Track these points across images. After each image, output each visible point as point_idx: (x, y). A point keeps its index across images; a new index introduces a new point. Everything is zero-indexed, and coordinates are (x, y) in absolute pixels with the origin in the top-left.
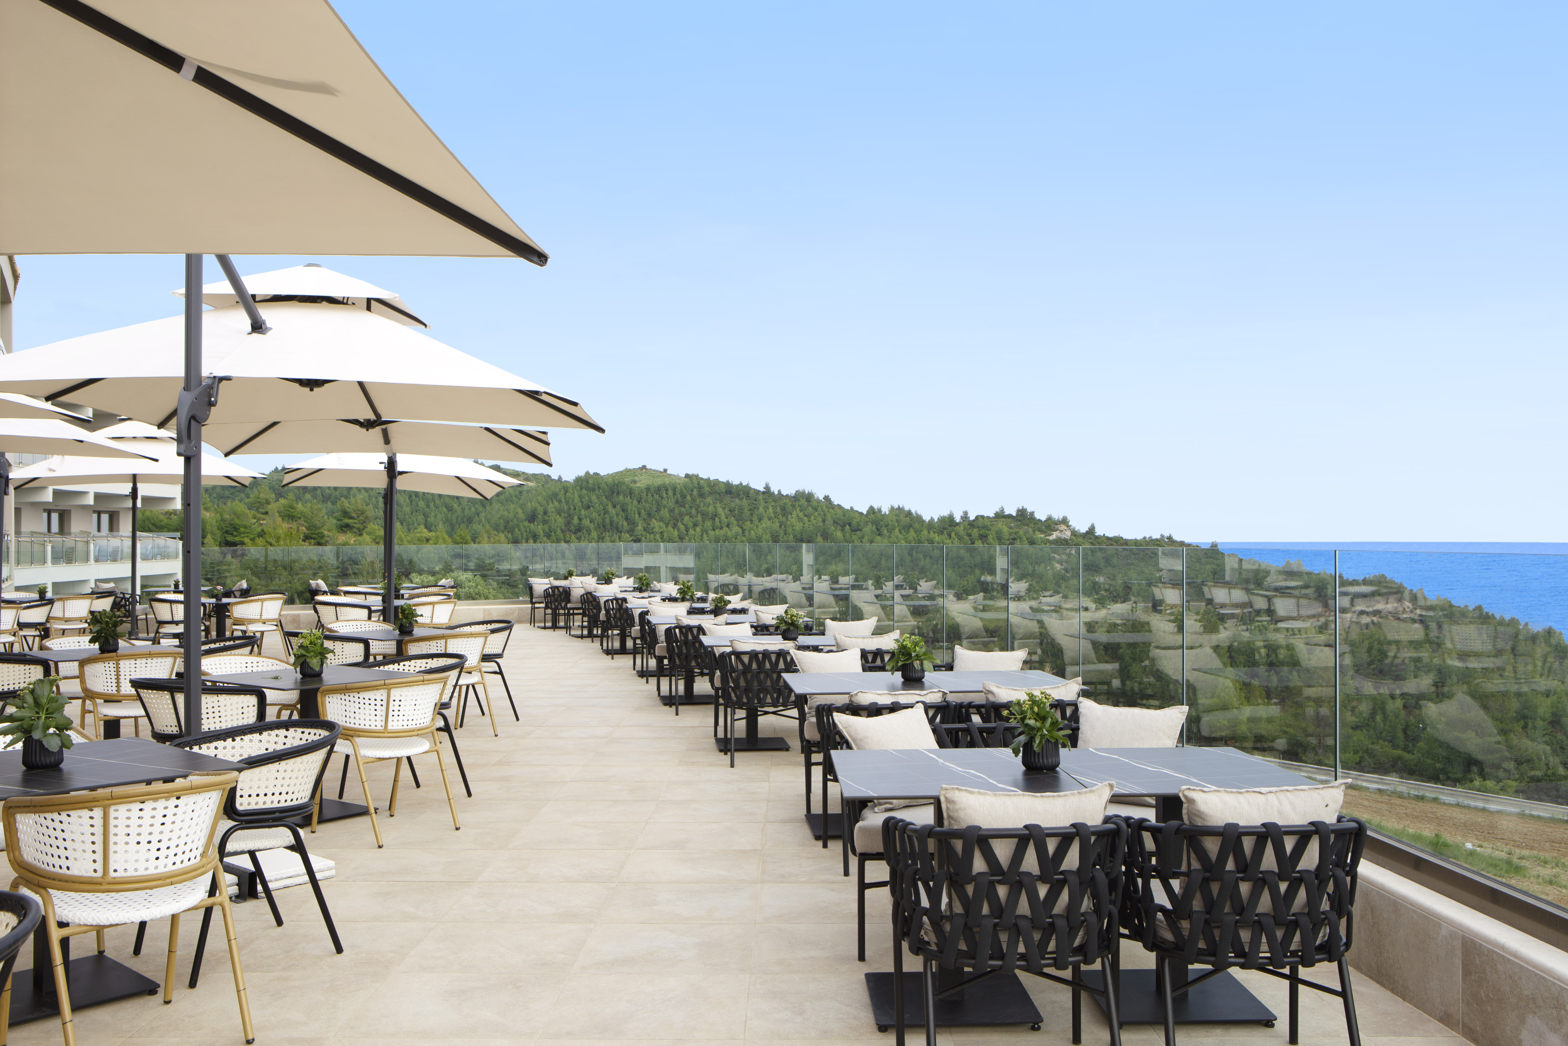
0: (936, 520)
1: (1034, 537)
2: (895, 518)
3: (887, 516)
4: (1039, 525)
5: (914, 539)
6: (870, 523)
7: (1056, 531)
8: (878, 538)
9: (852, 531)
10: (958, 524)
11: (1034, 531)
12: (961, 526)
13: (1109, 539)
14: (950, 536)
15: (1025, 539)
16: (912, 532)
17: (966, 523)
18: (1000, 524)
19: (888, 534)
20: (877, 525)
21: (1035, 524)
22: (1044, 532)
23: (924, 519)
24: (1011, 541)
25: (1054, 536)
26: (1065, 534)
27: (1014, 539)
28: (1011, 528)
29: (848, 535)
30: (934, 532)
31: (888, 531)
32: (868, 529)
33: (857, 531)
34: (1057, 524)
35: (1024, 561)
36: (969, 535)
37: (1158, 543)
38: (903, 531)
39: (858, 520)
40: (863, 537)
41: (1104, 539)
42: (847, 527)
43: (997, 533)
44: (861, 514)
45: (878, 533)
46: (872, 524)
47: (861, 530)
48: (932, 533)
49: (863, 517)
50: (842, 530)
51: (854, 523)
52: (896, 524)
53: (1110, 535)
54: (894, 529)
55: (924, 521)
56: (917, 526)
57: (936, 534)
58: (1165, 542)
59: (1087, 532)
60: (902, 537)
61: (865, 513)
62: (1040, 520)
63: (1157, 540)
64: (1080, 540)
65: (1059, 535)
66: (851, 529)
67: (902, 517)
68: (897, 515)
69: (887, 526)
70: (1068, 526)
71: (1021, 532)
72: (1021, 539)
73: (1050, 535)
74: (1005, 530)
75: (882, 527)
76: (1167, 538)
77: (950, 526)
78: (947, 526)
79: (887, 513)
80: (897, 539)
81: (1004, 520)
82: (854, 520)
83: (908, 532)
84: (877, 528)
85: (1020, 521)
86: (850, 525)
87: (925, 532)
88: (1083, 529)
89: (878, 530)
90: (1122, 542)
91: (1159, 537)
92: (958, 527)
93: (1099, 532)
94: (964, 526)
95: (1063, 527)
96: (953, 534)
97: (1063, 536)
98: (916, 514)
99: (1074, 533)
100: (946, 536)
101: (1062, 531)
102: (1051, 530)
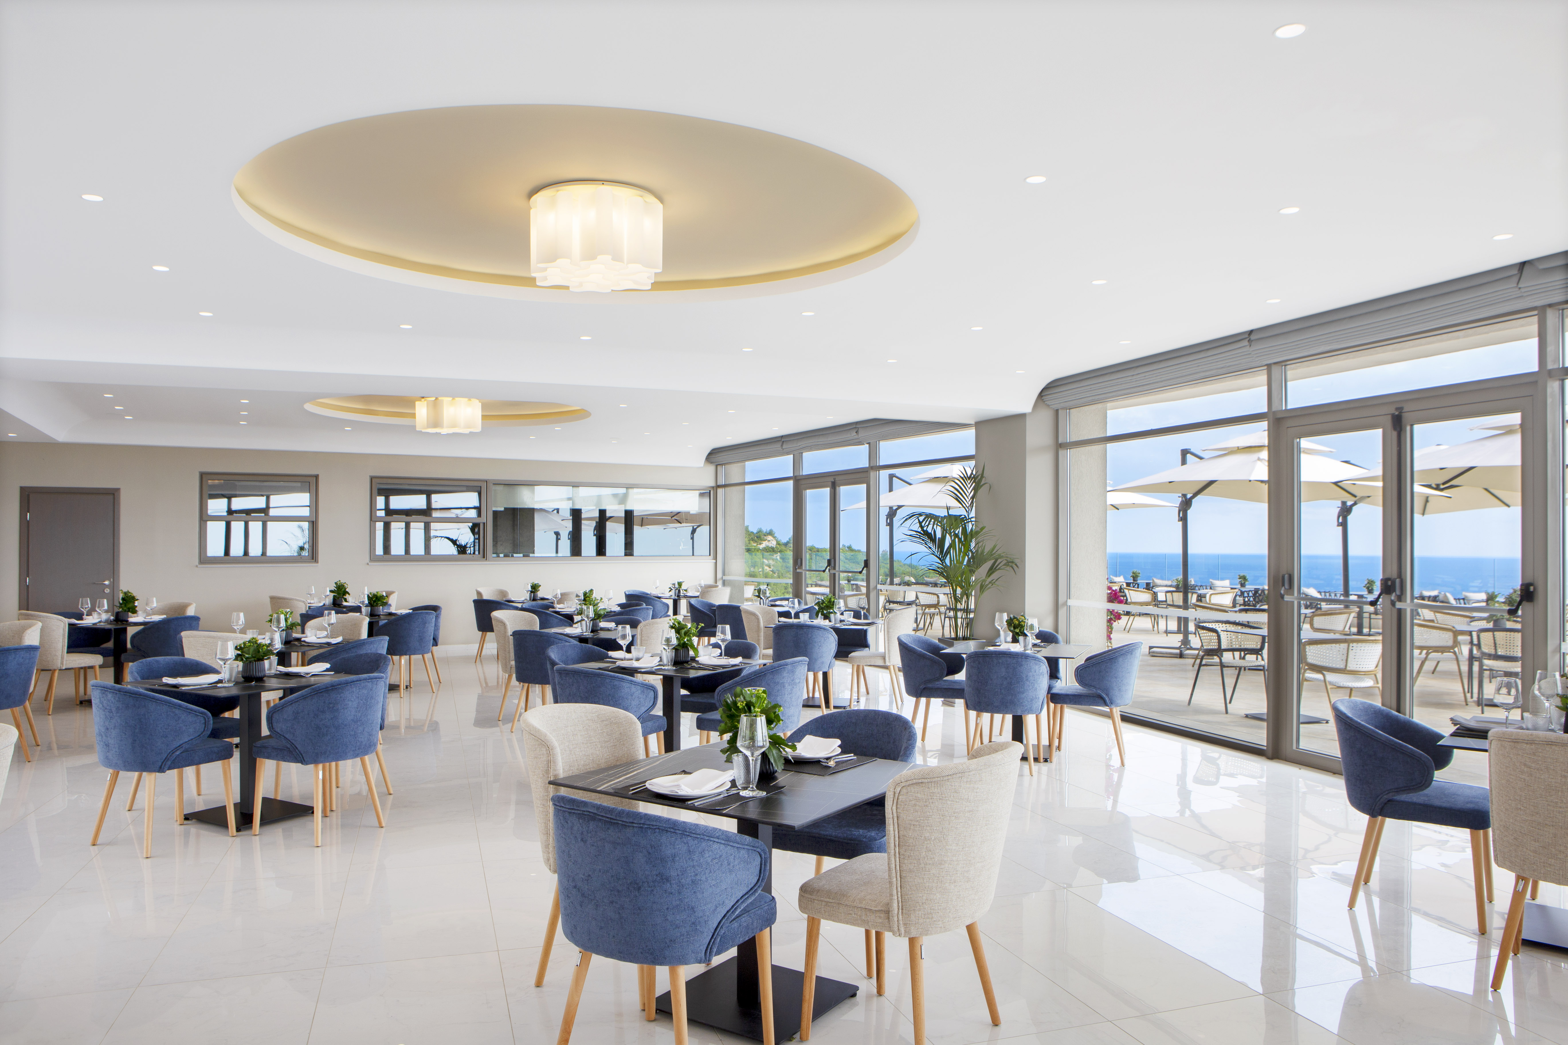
1: (749, 545)
4: (752, 536)
7: (765, 541)
11: (749, 541)
15: (743, 547)
21: (749, 535)
22: (756, 542)
25: (764, 545)
26: (771, 542)
34: (765, 536)
59: (787, 541)
62: (752, 533)
64: (783, 548)
65: (767, 544)
70: (774, 537)
73: (760, 544)
88: (785, 539)
90: (815, 550)
95: (770, 538)
97: (770, 545)
99: (778, 543)
101: (769, 541)
102: (761, 540)
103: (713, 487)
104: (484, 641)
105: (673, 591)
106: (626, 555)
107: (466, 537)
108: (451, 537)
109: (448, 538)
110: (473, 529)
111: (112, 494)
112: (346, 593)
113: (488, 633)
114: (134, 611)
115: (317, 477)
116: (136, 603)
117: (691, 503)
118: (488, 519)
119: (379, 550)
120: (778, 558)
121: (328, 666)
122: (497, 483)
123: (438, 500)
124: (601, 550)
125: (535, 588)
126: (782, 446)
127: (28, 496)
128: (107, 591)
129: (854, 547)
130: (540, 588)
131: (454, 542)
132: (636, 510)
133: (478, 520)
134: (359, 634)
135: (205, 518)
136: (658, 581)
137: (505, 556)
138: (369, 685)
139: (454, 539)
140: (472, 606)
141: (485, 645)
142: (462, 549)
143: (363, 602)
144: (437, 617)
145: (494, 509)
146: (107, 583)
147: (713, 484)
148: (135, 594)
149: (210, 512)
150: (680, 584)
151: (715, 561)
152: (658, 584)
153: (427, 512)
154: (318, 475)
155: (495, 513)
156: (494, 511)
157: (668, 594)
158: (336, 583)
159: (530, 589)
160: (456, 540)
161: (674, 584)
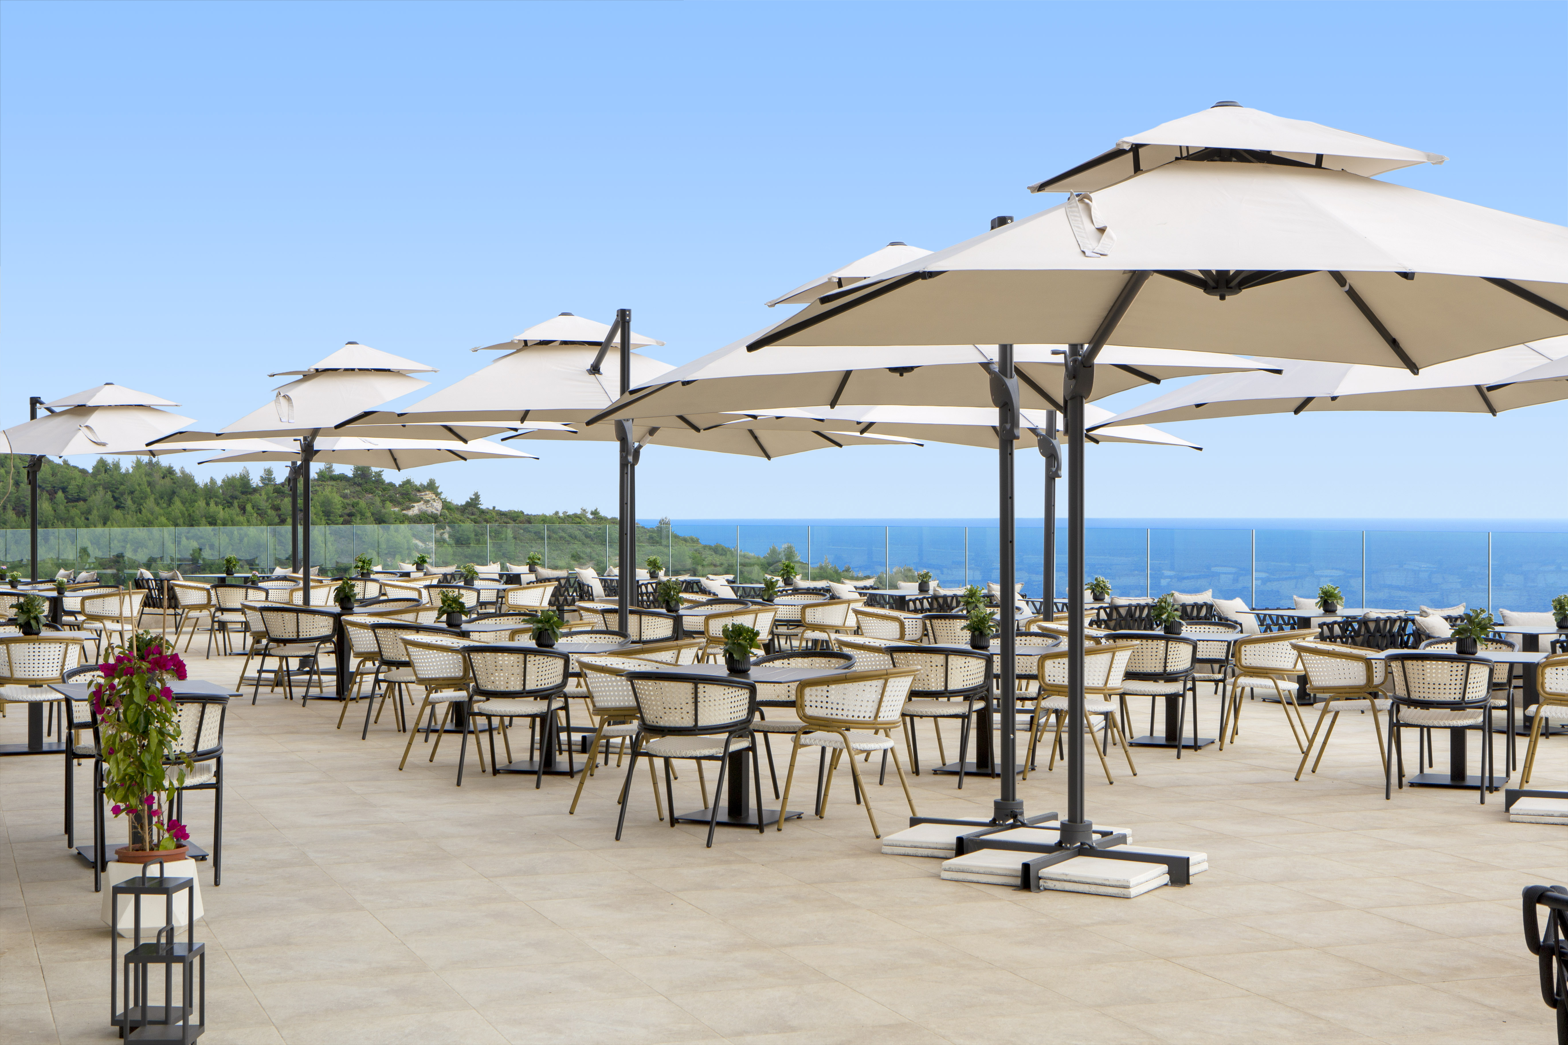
0: (219, 482)
1: (383, 511)
2: (144, 479)
3: (131, 475)
4: (391, 493)
5: (183, 515)
6: (100, 488)
7: (418, 501)
8: (118, 513)
9: (69, 500)
10: (256, 490)
11: (383, 501)
12: (263, 493)
13: (502, 514)
14: (243, 509)
15: (369, 514)
16: (177, 503)
17: (270, 489)
18: (328, 490)
19: (133, 507)
20: (112, 492)
21: (384, 490)
22: (399, 504)
23: (196, 481)
24: (347, 518)
25: (416, 509)
26: (432, 506)
27: (351, 515)
28: (345, 496)
29: (62, 507)
30: (217, 504)
31: (134, 502)
32: (99, 498)
33: (78, 500)
34: (419, 491)
35: (369, 551)
36: (277, 508)
37: (578, 520)
38: (161, 502)
39: (79, 481)
40: (89, 511)
41: (494, 514)
42: (60, 494)
43: (323, 504)
44: (83, 472)
45: (115, 504)
46: (105, 488)
47: (85, 500)
48: (212, 504)
49: (89, 478)
50: (51, 499)
51: (72, 488)
52: (148, 490)
53: (504, 507)
54: (145, 498)
55: (196, 485)
56: (184, 492)
57: (220, 507)
58: (588, 519)
59: (467, 503)
60: (162, 511)
61: (90, 471)
62: (391, 485)
63: (575, 515)
64: (457, 515)
65: (424, 507)
66: (66, 498)
67: (157, 477)
68: (149, 475)
69: (132, 493)
70: (438, 494)
71: (362, 504)
72: (362, 514)
73: (409, 508)
74: (337, 499)
75: (122, 494)
76: (592, 513)
77: (243, 493)
78: (238, 493)
79: (131, 470)
80: (152, 514)
81: (333, 483)
82: (73, 483)
83: (170, 502)
84: (113, 497)
85: (360, 485)
86: (64, 490)
87: (201, 503)
88: (460, 499)
89: (115, 499)
90: (522, 519)
91: (579, 512)
92: (257, 495)
93: (485, 504)
94: (267, 494)
95: (429, 495)
96: (249, 507)
97: (430, 510)
98: (183, 472)
99: (446, 505)
100: (236, 510)
101: (427, 502)
102: (410, 500)
120: (446, 536)
129: (603, 513)
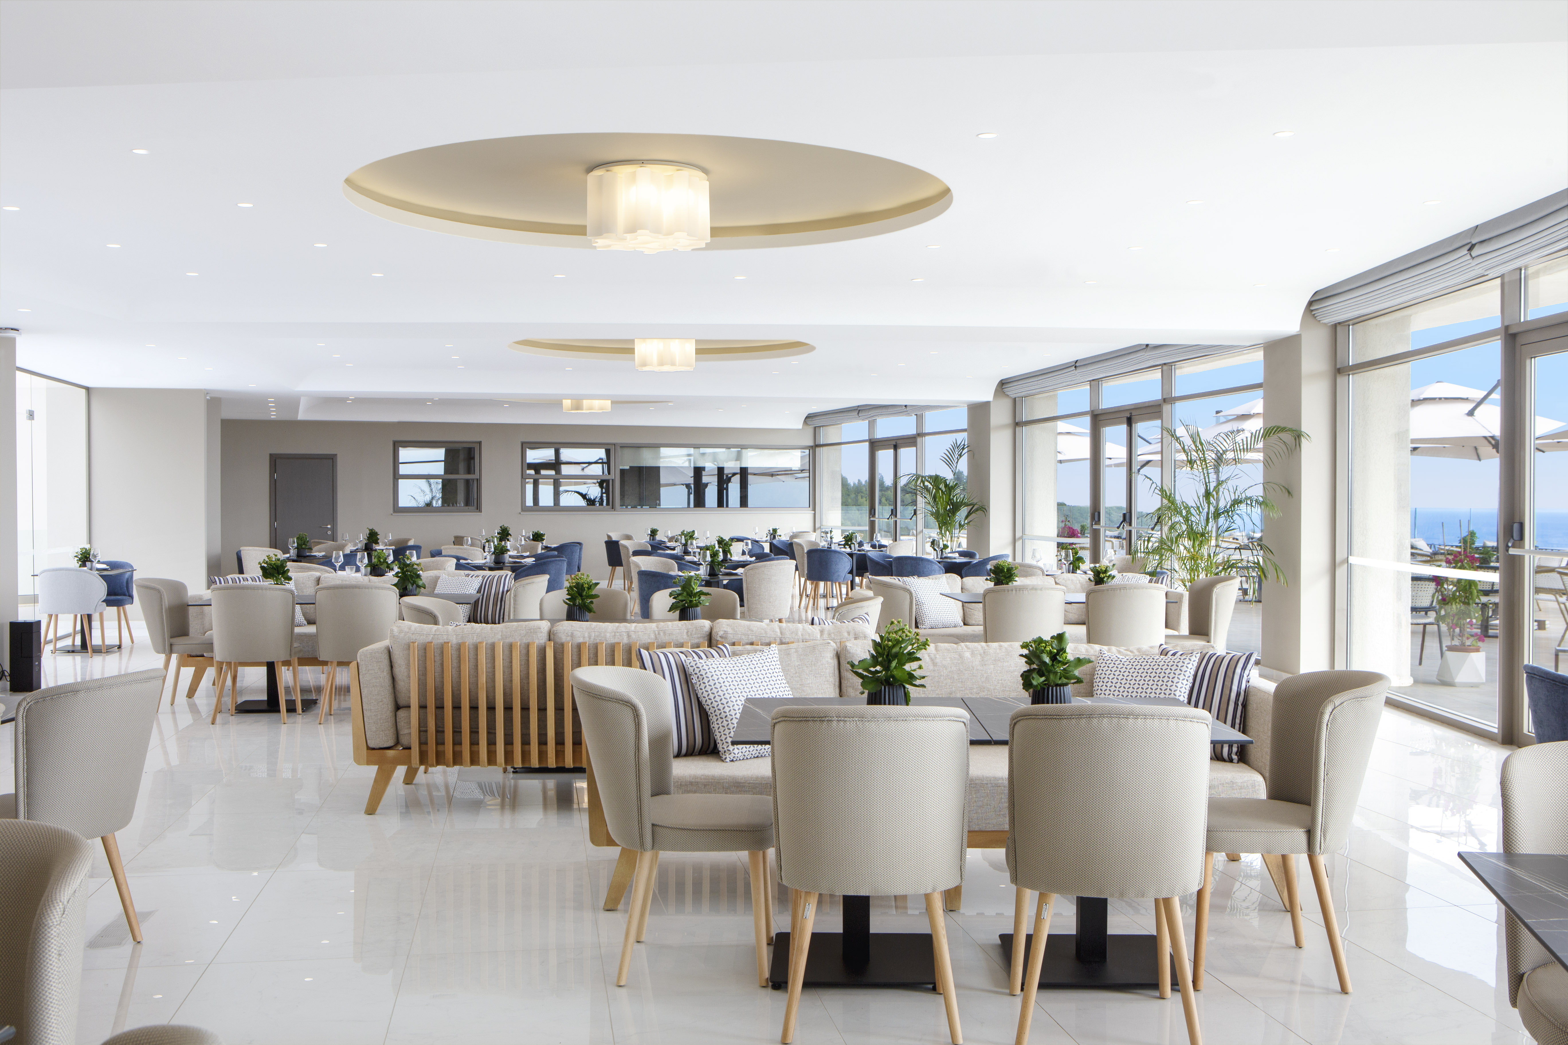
103: (812, 447)
104: (613, 575)
105: (769, 536)
106: (741, 506)
107: (594, 491)
108: (581, 491)
109: (578, 493)
110: (601, 484)
111: (331, 459)
112: (508, 534)
113: (617, 567)
114: (377, 543)
115: (480, 443)
116: (378, 536)
117: (793, 460)
118: (616, 476)
119: (529, 502)
121: (534, 559)
122: (624, 446)
123: (567, 454)
124: (722, 502)
125: (654, 533)
126: (858, 414)
127: (275, 461)
128: (329, 533)
130: (658, 533)
131: (584, 496)
132: (750, 468)
133: (607, 477)
134: (537, 551)
135: (397, 477)
136: (757, 528)
137: (632, 508)
138: (560, 563)
139: (584, 493)
140: (603, 548)
141: (614, 581)
142: (591, 502)
143: (529, 537)
144: (581, 549)
145: (621, 468)
146: (329, 526)
147: (811, 443)
148: (376, 531)
149: (401, 473)
150: (775, 530)
151: (813, 512)
152: (757, 531)
153: (556, 465)
154: (481, 442)
155: (623, 472)
156: (621, 469)
157: (765, 539)
158: (501, 527)
159: (650, 533)
160: (586, 494)
161: (769, 531)
